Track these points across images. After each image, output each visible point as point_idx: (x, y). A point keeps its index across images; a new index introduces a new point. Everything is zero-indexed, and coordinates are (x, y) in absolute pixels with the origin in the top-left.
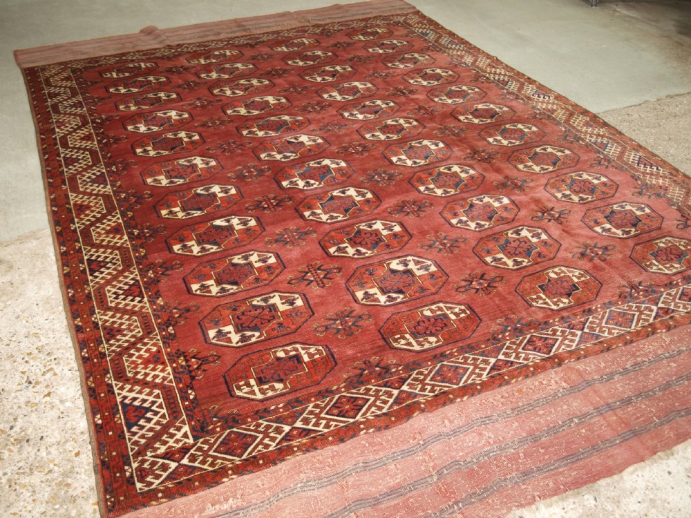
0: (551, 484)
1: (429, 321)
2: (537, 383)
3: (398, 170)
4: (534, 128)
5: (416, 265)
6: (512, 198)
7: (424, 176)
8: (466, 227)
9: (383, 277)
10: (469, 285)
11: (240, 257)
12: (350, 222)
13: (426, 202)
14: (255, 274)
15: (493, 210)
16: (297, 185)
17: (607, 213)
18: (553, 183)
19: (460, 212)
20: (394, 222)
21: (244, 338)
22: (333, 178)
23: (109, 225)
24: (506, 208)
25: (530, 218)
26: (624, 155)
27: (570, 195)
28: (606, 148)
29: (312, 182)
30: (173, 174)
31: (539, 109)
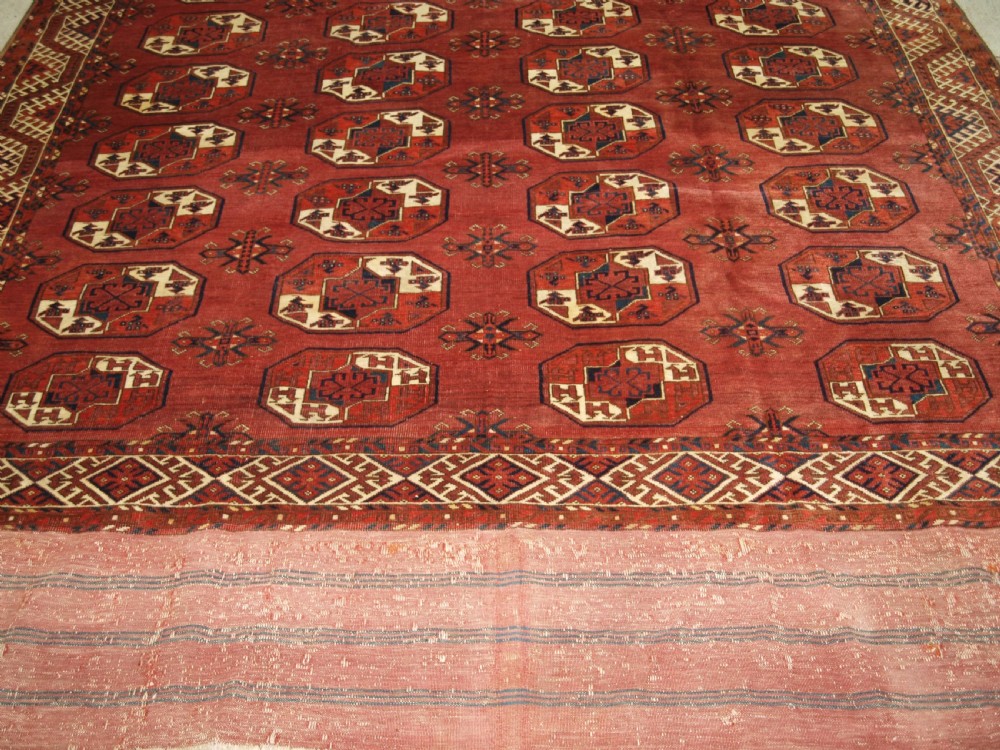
0: (312, 725)
1: (354, 376)
2: (435, 545)
3: (524, 95)
4: (842, 64)
5: (413, 273)
6: (681, 190)
7: (557, 114)
8: (551, 226)
9: (345, 280)
10: (470, 333)
11: (170, 192)
12: (372, 172)
13: (521, 164)
14: (168, 226)
15: (626, 205)
16: (340, 91)
17: (845, 263)
18: (789, 177)
19: (566, 195)
20: (439, 187)
21: (78, 326)
22: (407, 88)
23: (46, 103)
24: (654, 206)
25: (684, 236)
26: (987, 153)
27: (803, 209)
28: (958, 131)
29: (367, 89)
30: (190, 36)
31: (886, 27)
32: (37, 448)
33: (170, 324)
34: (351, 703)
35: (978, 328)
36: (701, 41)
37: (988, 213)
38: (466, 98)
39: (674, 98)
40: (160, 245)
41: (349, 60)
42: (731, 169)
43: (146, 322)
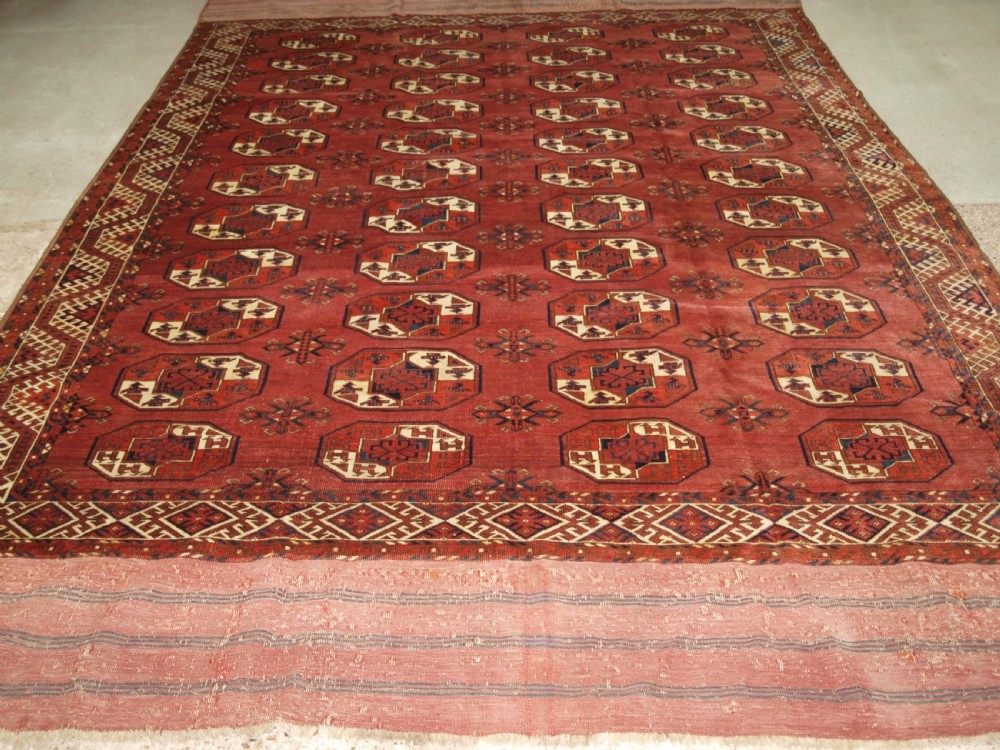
0: (364, 710)
1: (400, 443)
2: (471, 572)
3: (544, 231)
4: (819, 209)
5: (449, 365)
6: (680, 304)
7: (572, 246)
8: (570, 331)
9: (391, 370)
10: (499, 411)
11: (237, 301)
12: (412, 288)
13: (542, 284)
14: (236, 327)
15: (633, 316)
16: (384, 225)
17: (824, 361)
18: (774, 296)
19: (581, 308)
20: (471, 301)
21: (156, 401)
22: (443, 224)
23: (126, 230)
24: (657, 317)
25: (684, 339)
26: (945, 278)
27: (786, 320)
28: (921, 261)
29: (408, 224)
30: (252, 181)
31: (857, 182)
32: (120, 494)
33: (238, 401)
34: (397, 693)
35: (939, 411)
36: (696, 192)
37: (947, 324)
38: (493, 233)
39: (674, 235)
40: (230, 341)
41: (391, 201)
42: (723, 289)
43: (217, 399)
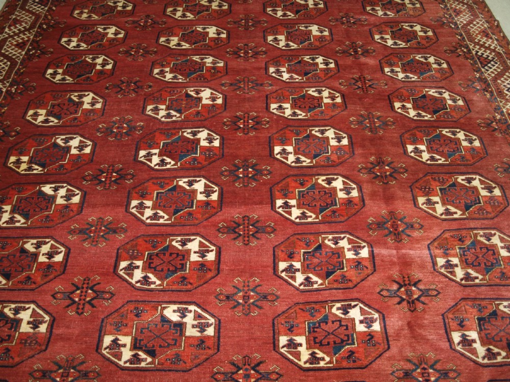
3: (271, 167)
4: (477, 144)
5: (195, 319)
6: (376, 251)
7: (293, 184)
8: (290, 280)
9: (149, 324)
10: (233, 373)
11: (35, 241)
12: (170, 230)
13: (269, 226)
15: (340, 263)
16: (151, 160)
17: (486, 313)
18: (446, 239)
19: (299, 253)
20: (214, 245)
22: (195, 159)
24: (358, 264)
25: (378, 290)
27: (457, 266)
29: (168, 159)
38: (233, 168)
39: (370, 171)
41: (157, 134)
42: (408, 232)
43: (13, 355)
